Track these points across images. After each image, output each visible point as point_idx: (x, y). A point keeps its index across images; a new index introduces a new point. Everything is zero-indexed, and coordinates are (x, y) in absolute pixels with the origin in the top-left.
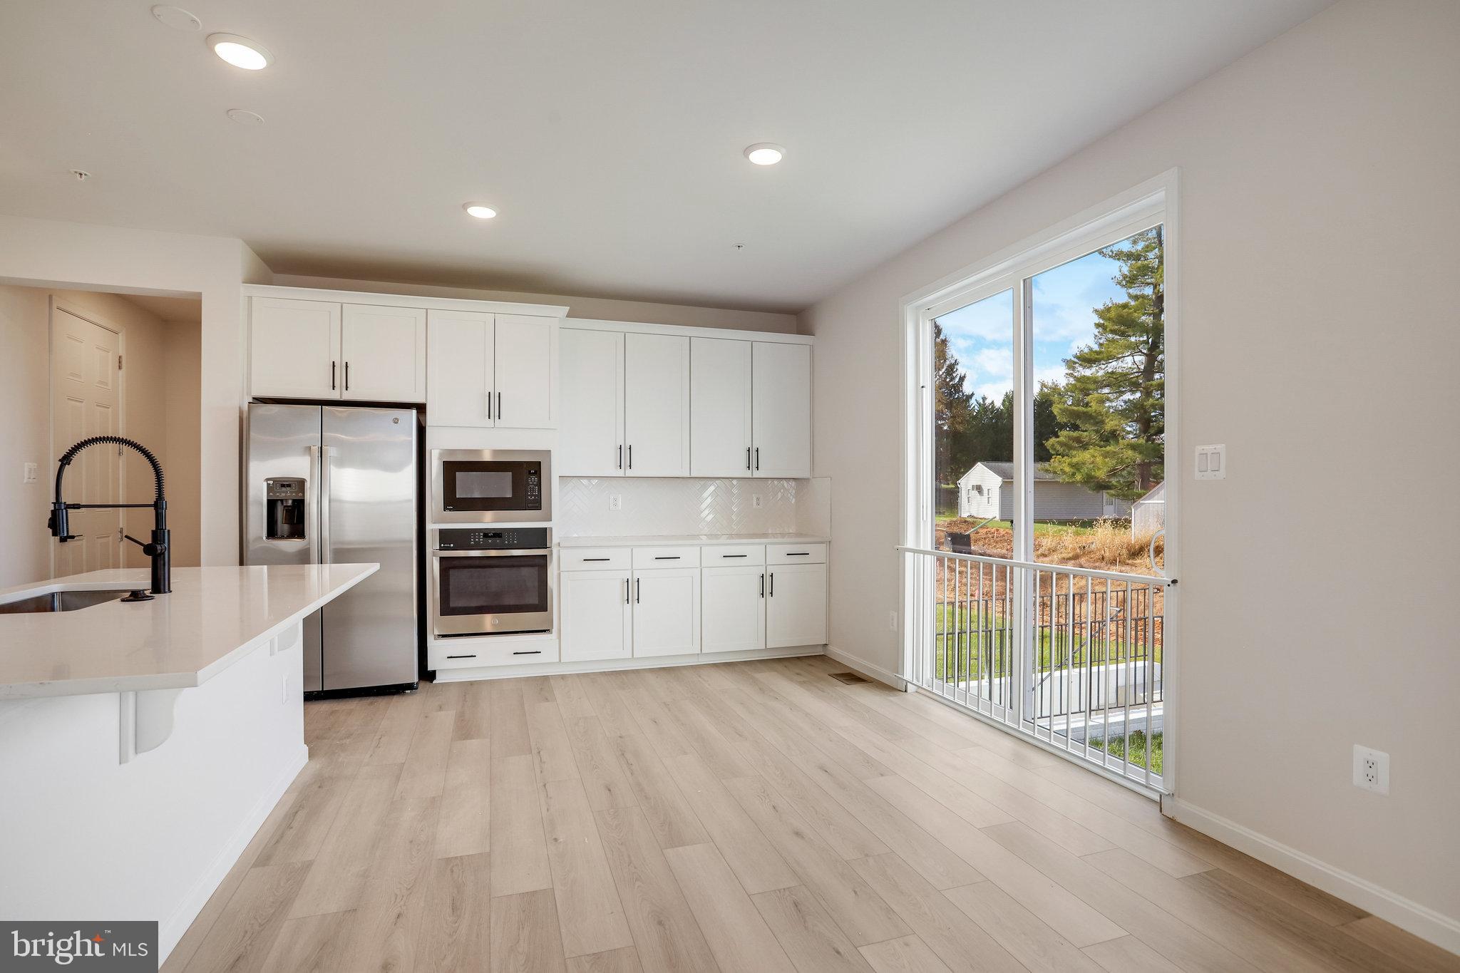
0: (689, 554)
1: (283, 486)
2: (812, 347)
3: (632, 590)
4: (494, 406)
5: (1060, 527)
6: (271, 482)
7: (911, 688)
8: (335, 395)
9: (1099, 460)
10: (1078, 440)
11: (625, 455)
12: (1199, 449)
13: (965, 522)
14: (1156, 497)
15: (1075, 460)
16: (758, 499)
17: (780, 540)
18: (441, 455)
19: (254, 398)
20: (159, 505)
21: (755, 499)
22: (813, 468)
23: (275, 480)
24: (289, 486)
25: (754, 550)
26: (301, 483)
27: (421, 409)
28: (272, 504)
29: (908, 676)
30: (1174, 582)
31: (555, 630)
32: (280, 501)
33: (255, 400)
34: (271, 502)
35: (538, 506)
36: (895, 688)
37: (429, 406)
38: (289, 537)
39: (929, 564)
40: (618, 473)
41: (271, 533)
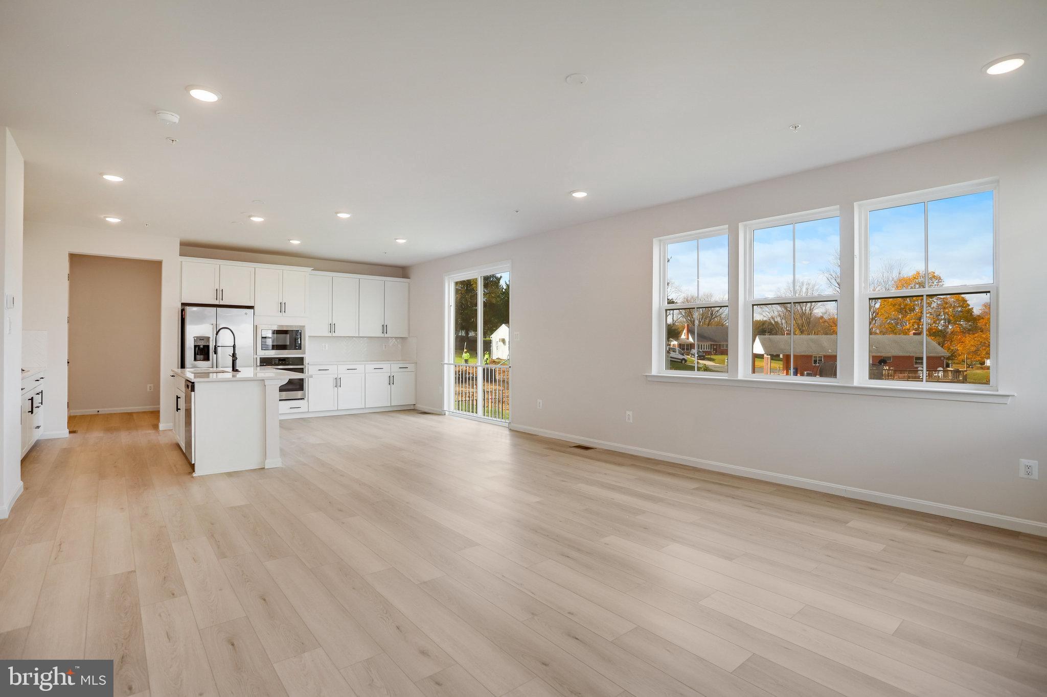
0: (360, 367)
1: (201, 340)
2: (409, 284)
3: (337, 383)
4: (282, 307)
6: (196, 338)
7: (446, 412)
8: (217, 303)
11: (332, 327)
12: (515, 333)
13: (494, 362)
16: (385, 346)
17: (396, 362)
20: (234, 347)
21: (384, 346)
22: (409, 333)
23: (198, 336)
24: (203, 340)
25: (386, 366)
26: (208, 339)
29: (446, 408)
31: (306, 399)
32: (199, 346)
33: (183, 304)
34: (195, 346)
35: (300, 348)
36: (441, 414)
37: (256, 308)
38: (203, 360)
39: (452, 368)
40: (330, 335)
41: (195, 359)
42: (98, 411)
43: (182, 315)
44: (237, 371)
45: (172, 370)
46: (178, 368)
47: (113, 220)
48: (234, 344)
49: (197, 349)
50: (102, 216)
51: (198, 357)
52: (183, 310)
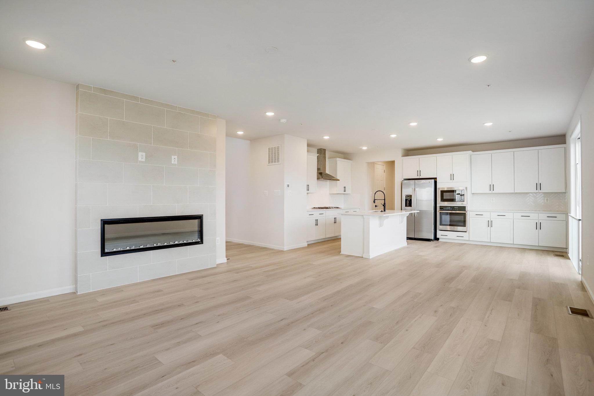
0: (509, 215)
1: (408, 196)
2: (565, 148)
3: (490, 224)
4: (452, 177)
6: (406, 195)
8: (418, 177)
11: (492, 187)
17: (546, 213)
18: (440, 189)
19: (404, 179)
25: (533, 215)
26: (411, 196)
27: (435, 179)
28: (406, 200)
31: (468, 232)
32: (408, 199)
37: (437, 178)
38: (409, 207)
40: (489, 192)
41: (406, 206)
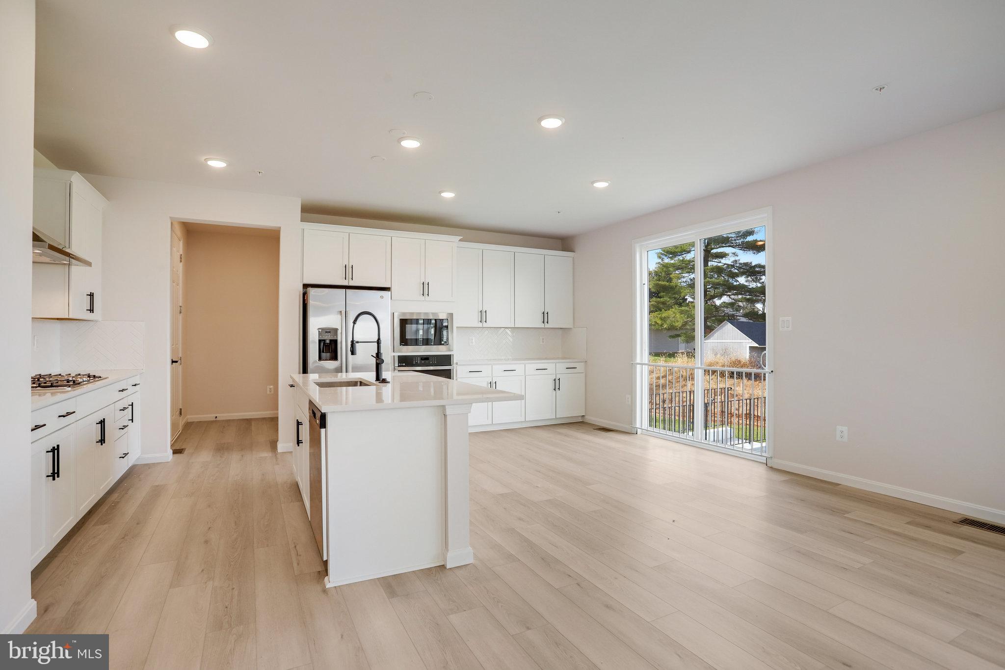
0: (519, 367)
2: (573, 259)
4: (425, 289)
5: (656, 358)
6: (320, 330)
7: (639, 431)
8: (345, 283)
9: (678, 315)
10: (664, 303)
11: (483, 315)
12: (781, 319)
14: (712, 338)
15: (663, 315)
17: (561, 361)
18: (399, 315)
20: (379, 342)
22: (574, 323)
23: (322, 329)
24: (329, 332)
25: (550, 366)
26: (336, 330)
29: (638, 425)
30: (772, 371)
32: (324, 340)
33: (306, 286)
34: (320, 341)
35: (447, 343)
36: (630, 432)
37: (393, 289)
38: (330, 360)
39: (646, 369)
40: (480, 325)
41: (320, 359)
42: (216, 417)
43: (304, 300)
44: (384, 381)
45: (291, 377)
46: (299, 373)
47: (217, 164)
48: (379, 339)
49: (322, 344)
50: (203, 158)
51: (324, 355)
52: (305, 294)
